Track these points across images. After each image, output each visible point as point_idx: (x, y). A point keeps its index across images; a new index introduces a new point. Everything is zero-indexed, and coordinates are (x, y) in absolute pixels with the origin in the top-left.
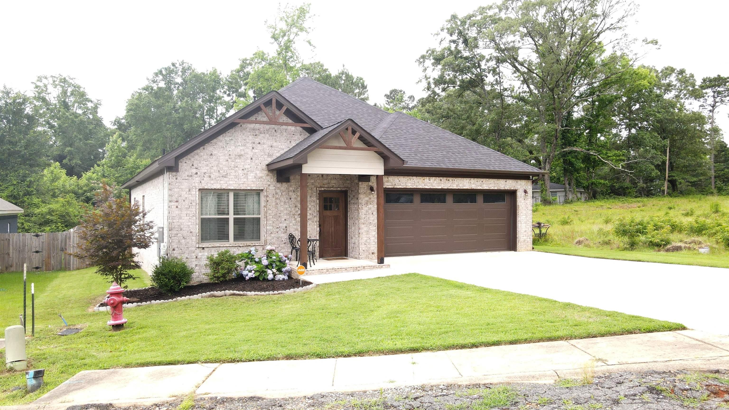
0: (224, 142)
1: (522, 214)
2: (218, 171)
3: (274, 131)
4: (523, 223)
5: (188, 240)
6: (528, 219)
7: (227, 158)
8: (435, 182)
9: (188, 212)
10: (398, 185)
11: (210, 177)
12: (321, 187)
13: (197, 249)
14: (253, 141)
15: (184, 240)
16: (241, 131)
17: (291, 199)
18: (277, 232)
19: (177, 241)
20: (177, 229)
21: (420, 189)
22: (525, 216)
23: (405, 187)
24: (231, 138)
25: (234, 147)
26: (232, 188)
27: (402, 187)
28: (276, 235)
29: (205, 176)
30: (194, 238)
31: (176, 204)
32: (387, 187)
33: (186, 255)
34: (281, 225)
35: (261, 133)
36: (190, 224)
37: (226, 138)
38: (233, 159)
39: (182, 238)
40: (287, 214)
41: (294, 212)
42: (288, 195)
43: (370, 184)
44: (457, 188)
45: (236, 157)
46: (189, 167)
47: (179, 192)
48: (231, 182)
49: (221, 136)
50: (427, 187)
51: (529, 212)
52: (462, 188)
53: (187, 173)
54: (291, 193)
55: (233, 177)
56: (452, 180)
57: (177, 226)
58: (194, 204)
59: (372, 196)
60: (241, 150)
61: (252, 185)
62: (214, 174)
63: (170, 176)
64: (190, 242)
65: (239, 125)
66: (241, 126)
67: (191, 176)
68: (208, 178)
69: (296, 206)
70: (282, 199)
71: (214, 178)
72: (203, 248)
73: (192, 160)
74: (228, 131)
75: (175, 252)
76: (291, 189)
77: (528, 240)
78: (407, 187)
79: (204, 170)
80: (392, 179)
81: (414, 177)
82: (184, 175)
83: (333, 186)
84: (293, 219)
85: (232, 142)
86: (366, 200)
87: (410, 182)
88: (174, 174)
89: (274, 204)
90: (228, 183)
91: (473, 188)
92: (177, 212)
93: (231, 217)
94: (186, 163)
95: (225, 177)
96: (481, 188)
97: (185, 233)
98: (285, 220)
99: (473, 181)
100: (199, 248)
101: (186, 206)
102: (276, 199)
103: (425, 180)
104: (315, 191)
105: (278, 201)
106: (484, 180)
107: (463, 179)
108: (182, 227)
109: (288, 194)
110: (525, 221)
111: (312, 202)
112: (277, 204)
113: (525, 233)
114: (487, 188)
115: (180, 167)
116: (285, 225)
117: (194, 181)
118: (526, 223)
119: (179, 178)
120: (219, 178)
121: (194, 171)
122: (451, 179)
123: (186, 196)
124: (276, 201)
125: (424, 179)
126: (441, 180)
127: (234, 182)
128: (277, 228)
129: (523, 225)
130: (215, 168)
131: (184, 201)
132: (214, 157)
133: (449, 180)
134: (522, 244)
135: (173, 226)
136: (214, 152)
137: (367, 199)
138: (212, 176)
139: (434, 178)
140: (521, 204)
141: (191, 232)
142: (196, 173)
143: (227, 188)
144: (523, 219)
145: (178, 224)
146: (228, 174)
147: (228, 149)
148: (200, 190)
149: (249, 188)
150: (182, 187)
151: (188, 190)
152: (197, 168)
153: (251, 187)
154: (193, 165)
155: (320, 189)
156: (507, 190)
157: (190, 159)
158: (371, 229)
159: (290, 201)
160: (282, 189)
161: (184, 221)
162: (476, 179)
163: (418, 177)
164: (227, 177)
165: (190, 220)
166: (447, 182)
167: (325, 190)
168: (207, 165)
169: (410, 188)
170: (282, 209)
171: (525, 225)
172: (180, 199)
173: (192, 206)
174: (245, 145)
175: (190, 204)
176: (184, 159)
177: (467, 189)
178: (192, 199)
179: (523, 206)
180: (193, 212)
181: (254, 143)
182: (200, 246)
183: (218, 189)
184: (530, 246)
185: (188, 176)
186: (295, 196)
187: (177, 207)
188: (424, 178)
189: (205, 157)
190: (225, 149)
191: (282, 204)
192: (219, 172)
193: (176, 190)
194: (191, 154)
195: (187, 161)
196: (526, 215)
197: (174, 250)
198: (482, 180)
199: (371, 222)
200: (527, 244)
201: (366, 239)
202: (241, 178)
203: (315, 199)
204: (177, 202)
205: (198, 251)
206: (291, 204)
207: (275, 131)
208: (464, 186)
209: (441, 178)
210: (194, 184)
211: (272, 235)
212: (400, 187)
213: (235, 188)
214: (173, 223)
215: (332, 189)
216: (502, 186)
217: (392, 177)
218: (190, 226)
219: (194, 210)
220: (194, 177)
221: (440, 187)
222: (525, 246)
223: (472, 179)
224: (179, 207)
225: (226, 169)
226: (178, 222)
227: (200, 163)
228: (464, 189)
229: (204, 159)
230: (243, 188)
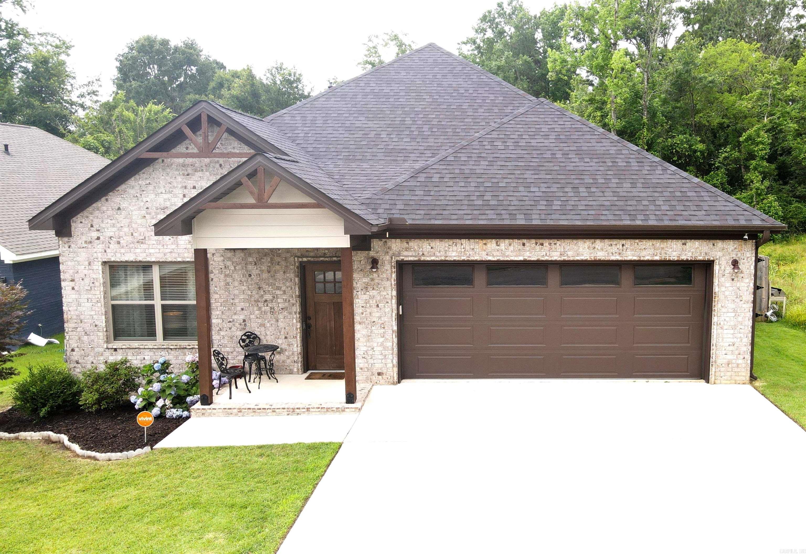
0: (137, 188)
1: (724, 310)
2: (130, 234)
3: (217, 166)
4: (725, 327)
5: (92, 337)
6: (740, 319)
7: (144, 212)
8: (511, 248)
9: (90, 296)
10: (431, 256)
11: (119, 243)
12: (302, 256)
13: (107, 350)
14: (184, 185)
15: (86, 337)
16: (164, 170)
17: (250, 275)
18: (230, 328)
19: (77, 338)
20: (75, 321)
21: (476, 261)
22: (733, 314)
23: (443, 258)
24: (148, 182)
25: (153, 196)
26: (153, 260)
27: (437, 259)
28: (229, 333)
29: (111, 242)
30: (101, 334)
31: (72, 284)
32: (406, 259)
33: (90, 359)
34: (235, 317)
35: (196, 171)
36: (93, 313)
37: (140, 182)
38: (154, 214)
39: (84, 333)
40: (245, 300)
41: (257, 296)
42: (247, 271)
43: (372, 253)
44: (559, 259)
45: (158, 211)
46: (87, 229)
47: (74, 266)
48: (152, 251)
49: (133, 179)
50: (490, 258)
51: (744, 306)
52: (572, 259)
53: (84, 238)
54: (250, 267)
55: (155, 242)
56: (550, 244)
57: (75, 317)
58: (97, 284)
59: (375, 275)
60: (165, 200)
61: (186, 255)
62: (125, 238)
63: (61, 242)
64: (96, 340)
65: (160, 160)
66: (163, 161)
67: (91, 242)
68: (117, 246)
69: (260, 288)
70: (236, 276)
71: (125, 245)
72: (115, 350)
73: (91, 218)
74: (143, 171)
75: (74, 353)
76: (250, 259)
77: (740, 361)
78: (447, 259)
79: (109, 232)
80: (416, 244)
81: (463, 241)
82: (80, 241)
83: (325, 254)
84: (256, 308)
85: (151, 187)
86: (364, 283)
87: (455, 248)
88: (66, 239)
89: (222, 284)
90: (147, 251)
91: (598, 258)
92: (74, 296)
93: (158, 303)
94: (81, 222)
95: (142, 243)
96: (619, 258)
97: (88, 327)
98: (242, 309)
99: (599, 243)
100: (107, 348)
101: (86, 288)
102: (226, 276)
103: (489, 245)
104: (293, 263)
105: (229, 280)
106: (628, 243)
107: (575, 241)
108: (82, 317)
109: (246, 267)
110: (732, 323)
111: (287, 280)
112: (228, 284)
113: (731, 348)
114: (635, 258)
115: (73, 229)
116: (242, 317)
117: (95, 250)
118: (734, 327)
119: (72, 246)
120: (132, 245)
121: (95, 234)
122: (546, 243)
123: (86, 272)
124: (226, 280)
125: (485, 244)
126: (524, 245)
127: (157, 251)
128: (230, 322)
129: (725, 331)
130: (126, 229)
131: (83, 279)
132: (124, 213)
133: (542, 244)
134: (722, 369)
135: (69, 317)
136: (124, 205)
137: (365, 280)
138: (121, 242)
139: (507, 241)
140: (723, 289)
141: (96, 326)
142: (98, 238)
143: (144, 260)
144: (727, 319)
145: (77, 313)
146: (147, 239)
147: (145, 200)
148: (104, 263)
149: (179, 259)
150: (78, 259)
151: (87, 263)
152: (98, 230)
153: (184, 258)
154: (92, 226)
155: (300, 260)
156: (687, 261)
157: (87, 217)
158: (376, 332)
159: (249, 279)
160: (235, 260)
161: (84, 309)
162: (607, 242)
163: (472, 241)
164: (145, 243)
165: (94, 308)
166: (538, 247)
167: (309, 262)
168: (113, 226)
169: (454, 261)
170: (236, 292)
171: (732, 332)
172: (77, 277)
173: (95, 287)
174: (170, 192)
175: (92, 285)
176: (79, 218)
177: (586, 261)
178: (94, 276)
179: (727, 293)
180: (96, 297)
181: (185, 187)
182: (110, 346)
183: (132, 262)
184: (744, 374)
185: (86, 242)
186: (258, 272)
187: (73, 289)
188: (484, 241)
189: (109, 213)
190: (140, 199)
191: (236, 284)
192: (132, 235)
193: (69, 263)
194: (88, 209)
195: (83, 221)
196: (735, 311)
197: (73, 350)
198: (623, 242)
199: (375, 320)
200: (736, 370)
201: (365, 349)
202: (168, 243)
203: (292, 275)
204: (73, 280)
205: (107, 353)
206: (252, 285)
207: (221, 165)
208: (578, 255)
209: (525, 241)
210: (95, 254)
211: (222, 333)
212: (433, 258)
213: (158, 260)
214: (69, 313)
215: (321, 259)
216: (674, 254)
217: (416, 240)
218: (94, 316)
219: (98, 292)
220: (95, 245)
221: (521, 258)
222: (729, 374)
223: (598, 241)
224: (76, 288)
225: (142, 230)
226: (76, 310)
227: (102, 221)
228: (578, 261)
229: (109, 217)
230: (169, 260)
